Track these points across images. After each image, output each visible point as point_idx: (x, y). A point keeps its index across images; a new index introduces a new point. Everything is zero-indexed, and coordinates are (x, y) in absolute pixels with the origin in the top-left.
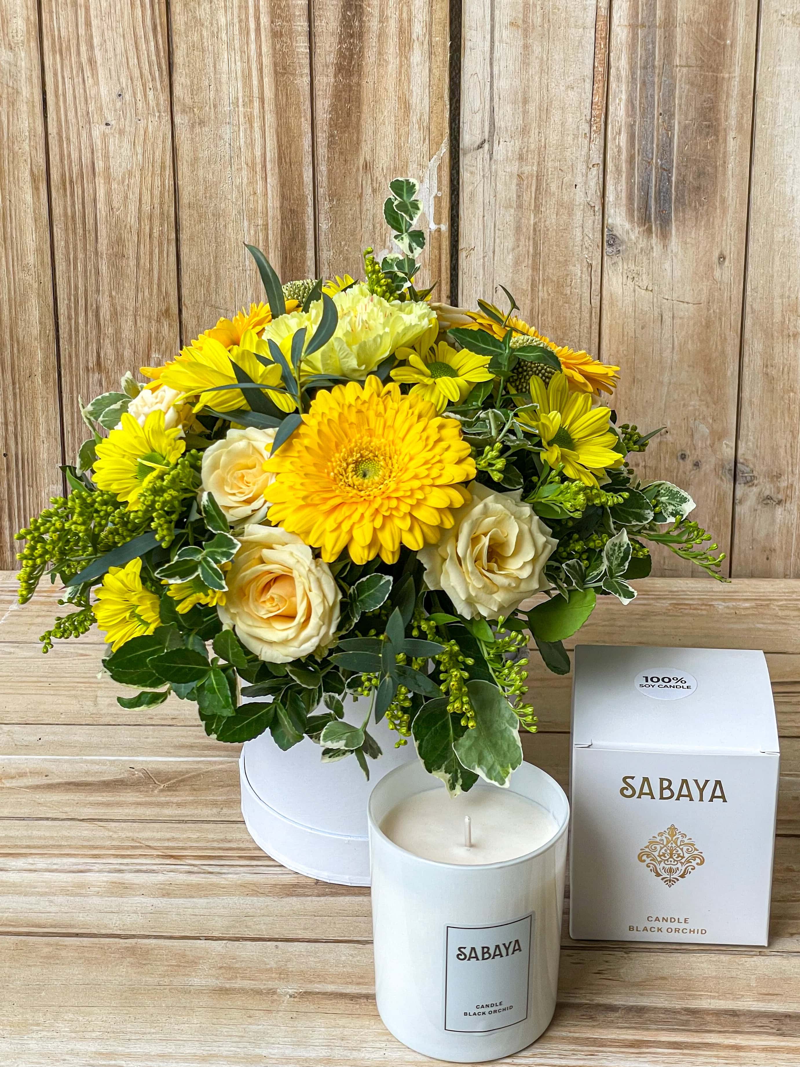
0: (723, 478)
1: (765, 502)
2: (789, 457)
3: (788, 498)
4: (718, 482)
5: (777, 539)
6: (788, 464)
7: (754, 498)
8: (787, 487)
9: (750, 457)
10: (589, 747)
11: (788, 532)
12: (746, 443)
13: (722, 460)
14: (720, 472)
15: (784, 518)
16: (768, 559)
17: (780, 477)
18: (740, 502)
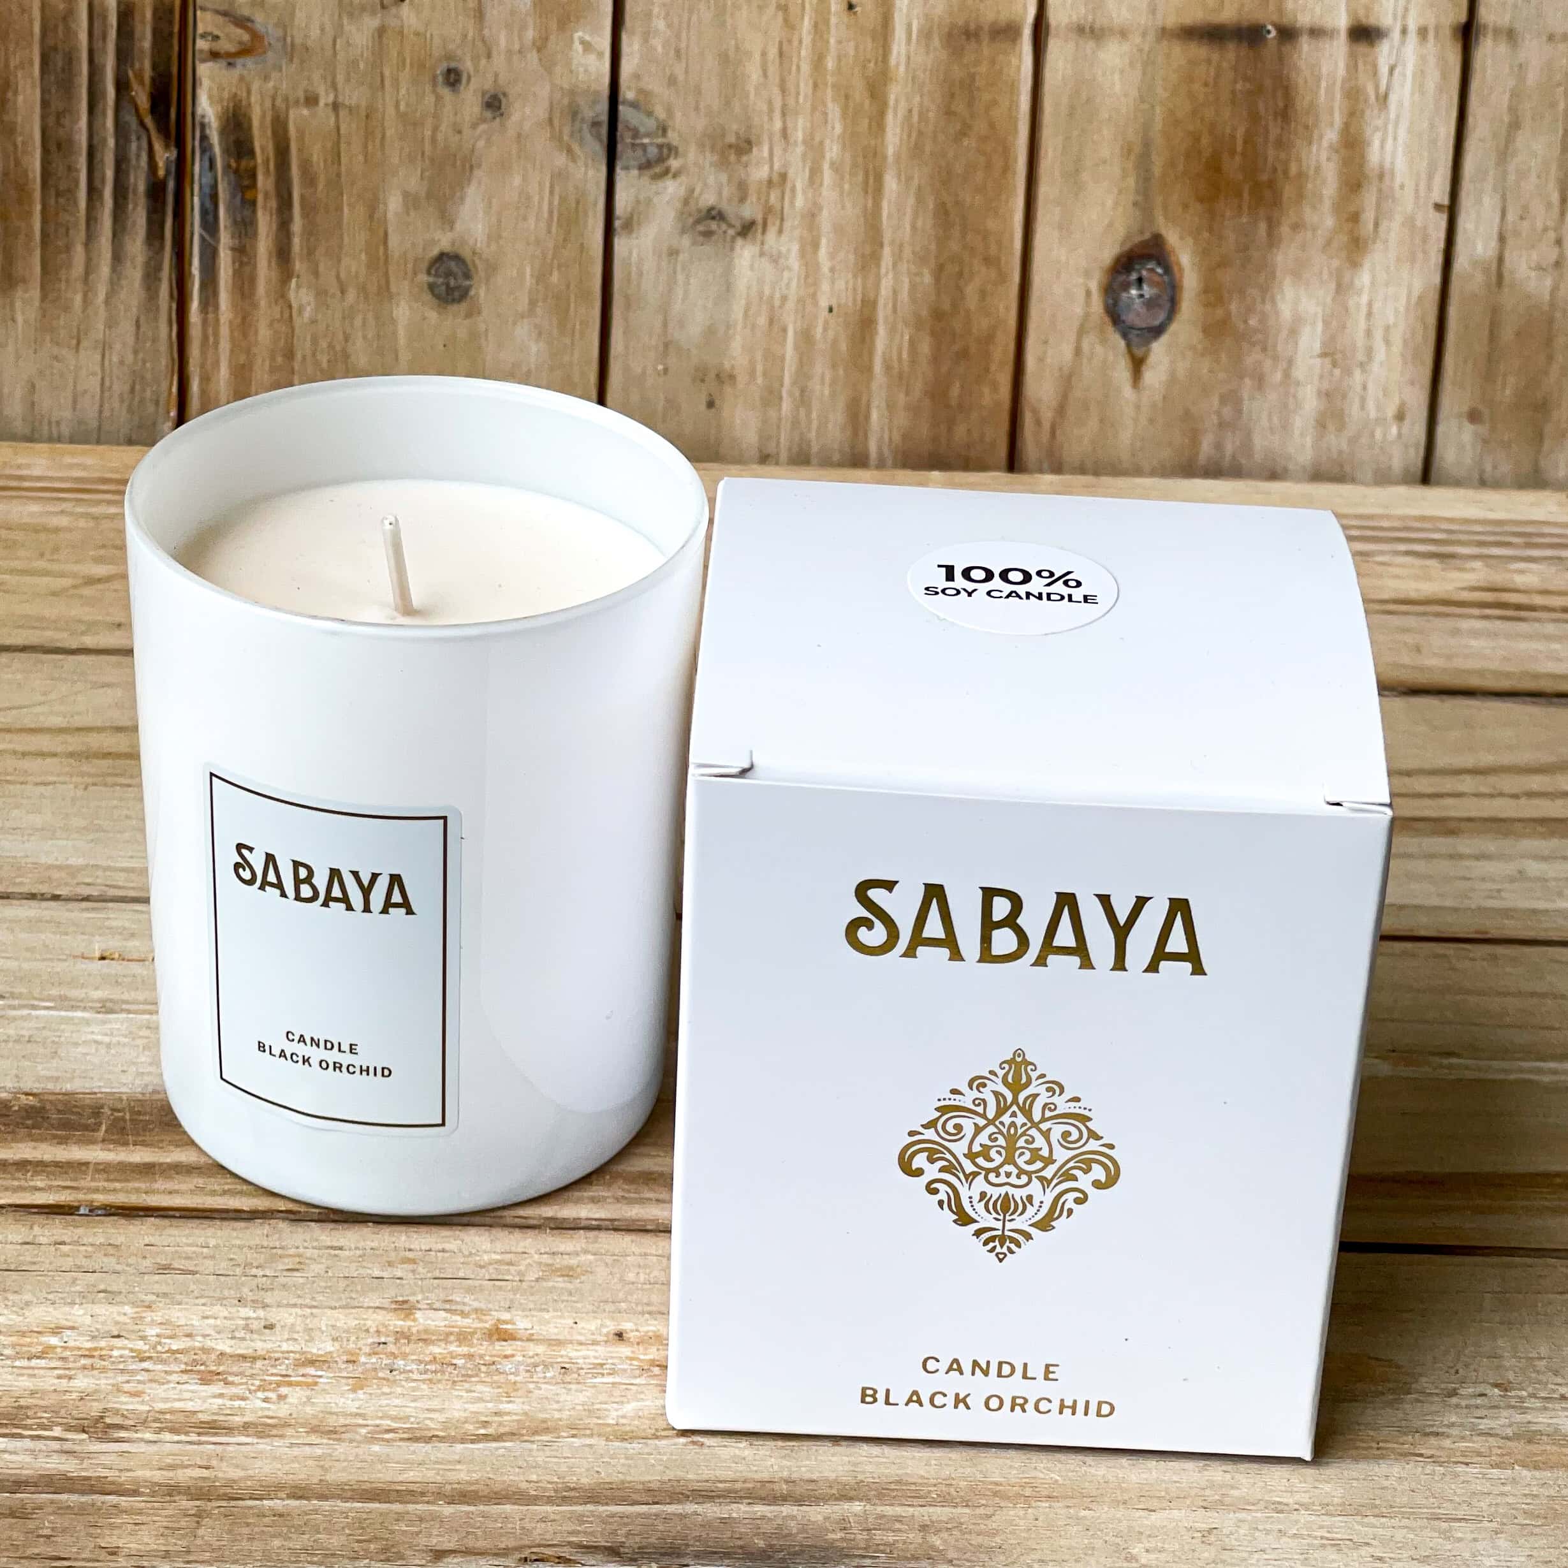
0: (576, 147)
1: (701, 228)
2: (776, 91)
3: (772, 215)
4: (561, 160)
5: (736, 345)
6: (771, 110)
7: (671, 215)
8: (770, 182)
9: (655, 85)
10: (744, 773)
11: (771, 322)
12: (646, 39)
13: (572, 93)
14: (566, 130)
15: (761, 281)
16: (711, 404)
17: (750, 150)
18: (628, 226)
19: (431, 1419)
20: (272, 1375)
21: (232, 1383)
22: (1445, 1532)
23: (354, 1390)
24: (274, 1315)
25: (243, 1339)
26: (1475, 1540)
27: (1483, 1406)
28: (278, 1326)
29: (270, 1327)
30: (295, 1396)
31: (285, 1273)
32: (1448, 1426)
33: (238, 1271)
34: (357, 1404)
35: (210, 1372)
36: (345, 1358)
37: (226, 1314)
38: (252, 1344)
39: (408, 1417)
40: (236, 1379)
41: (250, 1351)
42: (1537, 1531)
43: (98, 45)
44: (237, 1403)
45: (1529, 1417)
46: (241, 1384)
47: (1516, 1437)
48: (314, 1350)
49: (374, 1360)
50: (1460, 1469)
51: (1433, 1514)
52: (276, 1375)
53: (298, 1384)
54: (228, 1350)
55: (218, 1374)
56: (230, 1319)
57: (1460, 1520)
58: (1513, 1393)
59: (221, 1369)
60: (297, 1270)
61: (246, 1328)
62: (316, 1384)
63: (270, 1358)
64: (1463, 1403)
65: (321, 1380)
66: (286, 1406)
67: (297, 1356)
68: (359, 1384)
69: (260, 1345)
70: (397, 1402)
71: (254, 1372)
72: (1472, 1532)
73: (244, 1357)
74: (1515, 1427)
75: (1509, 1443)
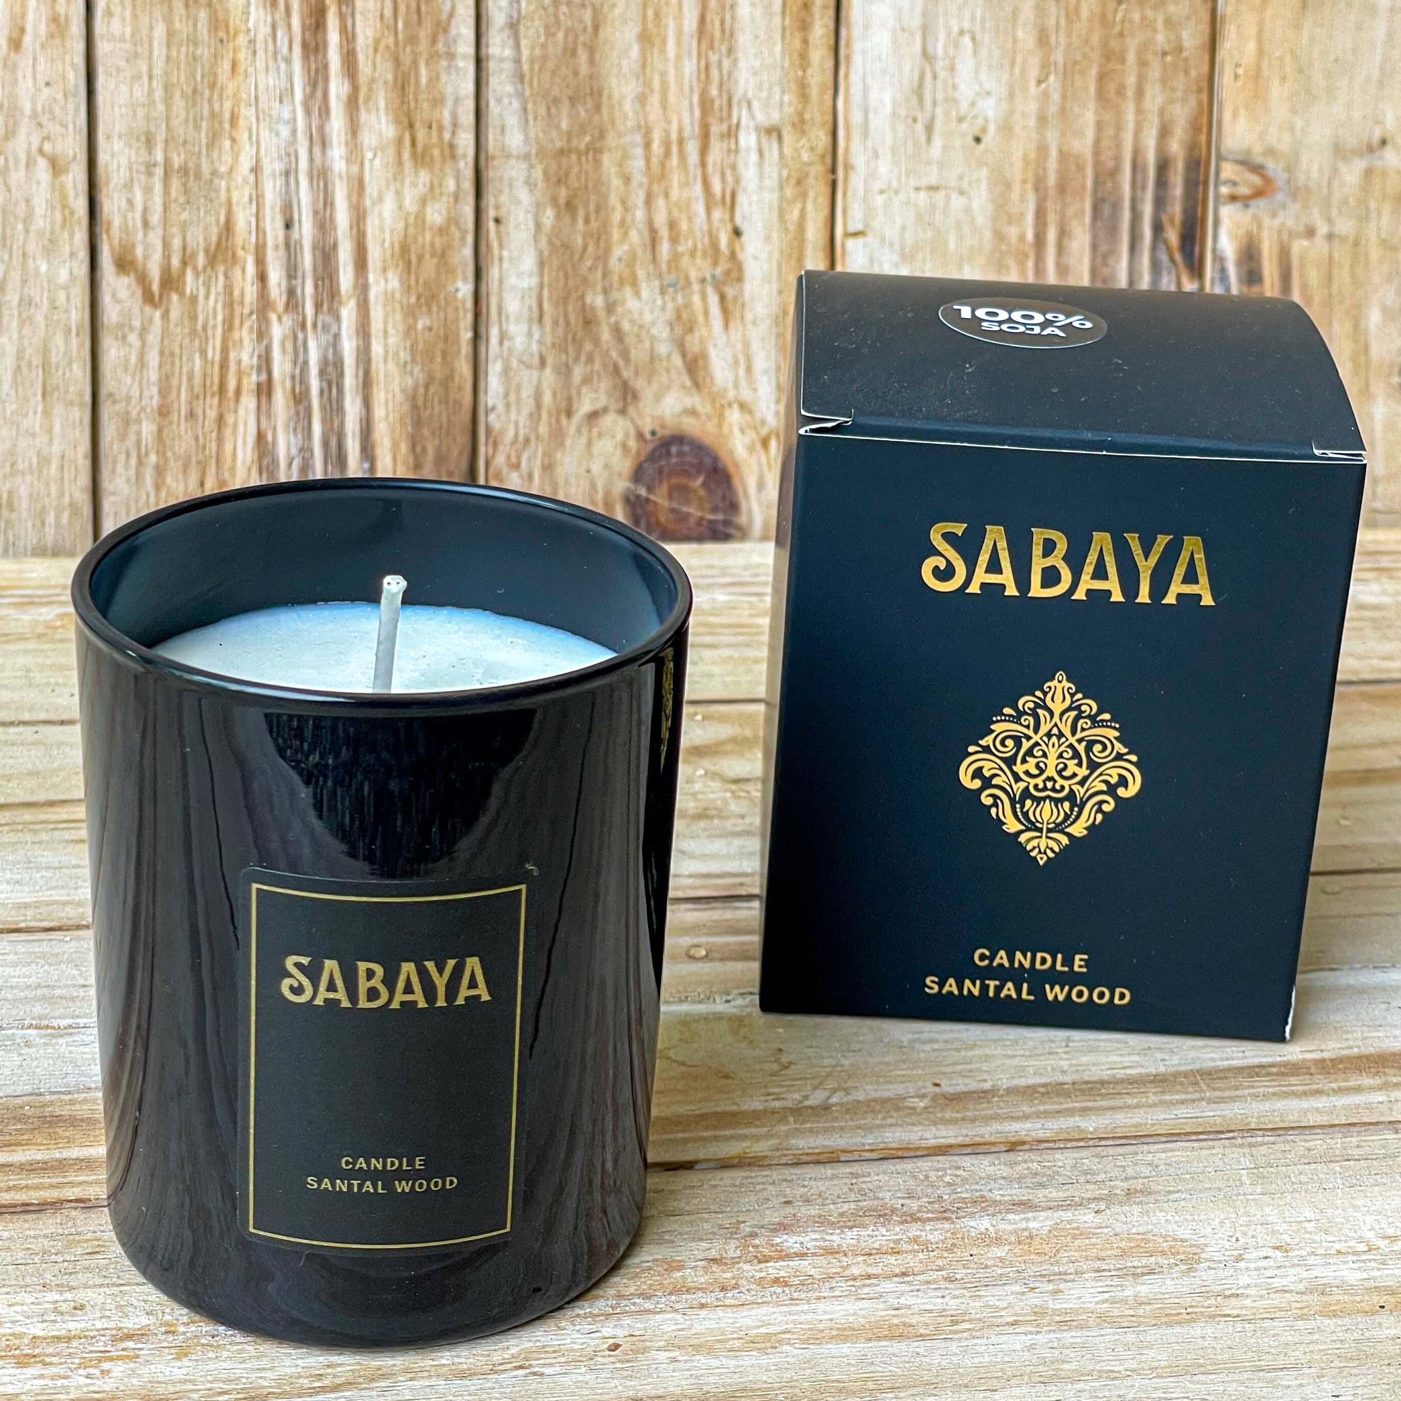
19: (265, 1378)
20: (91, 1352)
21: (51, 1364)
22: (1271, 1381)
23: (178, 1358)
24: (82, 1296)
25: (55, 1321)
26: (1301, 1385)
27: (1270, 1267)
28: (88, 1307)
29: (82, 1307)
30: (118, 1369)
31: (86, 1257)
32: (1245, 1288)
33: (37, 1259)
34: (184, 1371)
35: (26, 1355)
36: (163, 1329)
37: (33, 1300)
38: (64, 1326)
39: (238, 1379)
40: (54, 1360)
41: (64, 1332)
42: (1353, 1371)
43: (1139, 193)
44: (59, 1383)
45: (1314, 1273)
46: (61, 1364)
47: (1309, 1291)
48: (129, 1324)
49: (193, 1329)
50: (1267, 1324)
51: (1256, 1366)
52: (96, 1352)
53: (119, 1358)
54: (41, 1334)
55: (35, 1356)
56: (38, 1304)
57: (1282, 1369)
58: (1294, 1254)
59: (37, 1351)
60: (98, 1253)
61: (55, 1310)
62: (137, 1356)
63: (85, 1337)
64: (1252, 1266)
65: (141, 1352)
66: (112, 1380)
67: (114, 1332)
68: (182, 1353)
69: (73, 1326)
70: (226, 1365)
71: (71, 1351)
72: (1296, 1379)
73: (58, 1338)
74: (1305, 1283)
75: (1305, 1298)
